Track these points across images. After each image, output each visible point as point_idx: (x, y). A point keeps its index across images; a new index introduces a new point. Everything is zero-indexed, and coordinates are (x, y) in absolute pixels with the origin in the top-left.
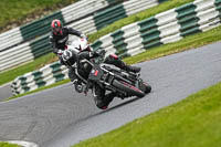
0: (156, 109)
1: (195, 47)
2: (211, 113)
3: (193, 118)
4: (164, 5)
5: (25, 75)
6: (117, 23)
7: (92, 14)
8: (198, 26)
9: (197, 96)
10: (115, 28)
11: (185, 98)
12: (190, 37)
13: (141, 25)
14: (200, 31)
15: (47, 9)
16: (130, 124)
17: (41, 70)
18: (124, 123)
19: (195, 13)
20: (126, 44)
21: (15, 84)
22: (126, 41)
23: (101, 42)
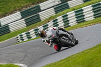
4: (86, 3)
5: (22, 34)
6: (65, 11)
7: (53, 7)
10: (64, 13)
11: (95, 46)
12: (98, 18)
13: (76, 12)
15: (33, 4)
17: (29, 31)
20: (69, 21)
21: (17, 37)
22: (69, 19)
23: (57, 20)
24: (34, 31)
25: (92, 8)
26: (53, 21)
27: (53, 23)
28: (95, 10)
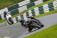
4: (45, 3)
7: (26, 5)
8: (54, 8)
9: (53, 26)
10: (32, 8)
13: (39, 8)
14: (54, 10)
16: (36, 33)
19: (53, 5)
21: (6, 22)
22: (35, 12)
23: (28, 12)
24: (15, 19)
27: (26, 14)
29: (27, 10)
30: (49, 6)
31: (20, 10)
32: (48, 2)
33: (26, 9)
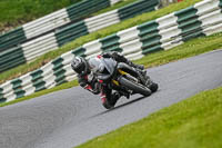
0: (118, 126)
1: (157, 65)
2: (172, 131)
3: (155, 137)
4: (126, 23)
6: (79, 40)
7: (53, 31)
8: (160, 43)
9: (159, 114)
10: (77, 45)
11: (146, 116)
12: (152, 55)
13: (103, 42)
14: (162, 49)
15: (9, 25)
16: (91, 141)
18: (85, 140)
19: (158, 31)
23: (61, 60)
24: (12, 86)
25: (138, 32)
26: (54, 63)
27: (53, 66)
28: (146, 37)
29: (57, 51)
30: (141, 36)
31: (31, 51)
32: (138, 18)
33: (54, 46)
